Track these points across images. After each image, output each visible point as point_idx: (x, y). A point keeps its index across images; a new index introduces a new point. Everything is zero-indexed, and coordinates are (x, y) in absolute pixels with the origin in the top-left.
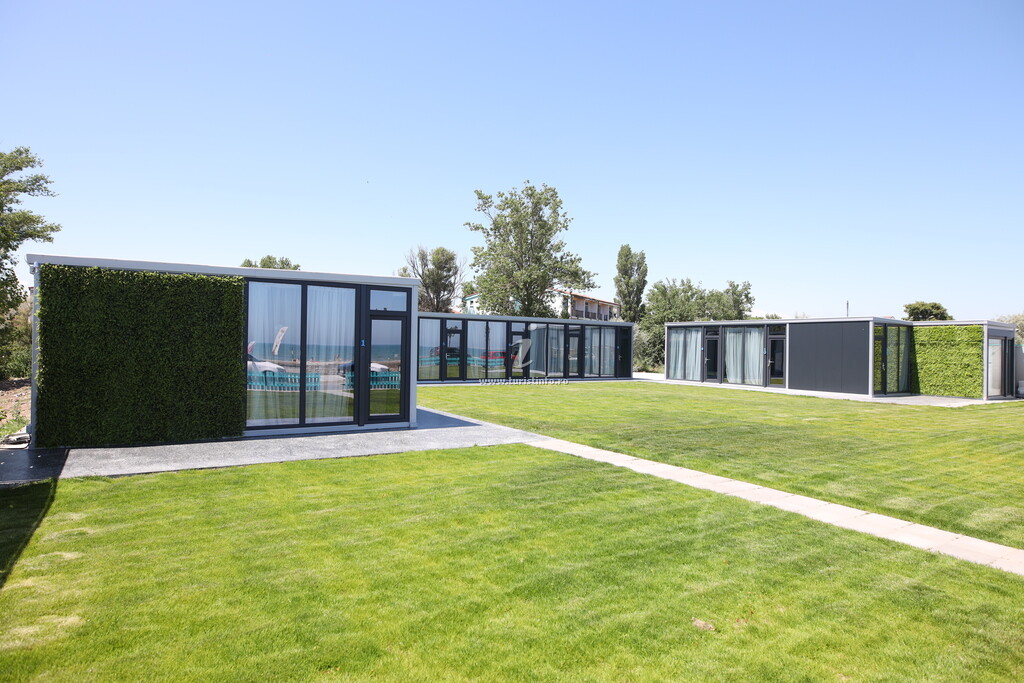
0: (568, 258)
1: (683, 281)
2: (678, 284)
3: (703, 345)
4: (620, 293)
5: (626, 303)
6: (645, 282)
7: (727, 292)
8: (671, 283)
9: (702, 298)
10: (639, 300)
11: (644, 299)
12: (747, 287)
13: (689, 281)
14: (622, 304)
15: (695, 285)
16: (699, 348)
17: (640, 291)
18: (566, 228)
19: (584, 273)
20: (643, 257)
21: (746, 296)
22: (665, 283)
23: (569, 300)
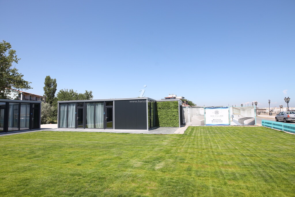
0: (17, 75)
1: (70, 90)
2: (69, 91)
3: (76, 111)
4: (46, 93)
5: (48, 96)
6: (56, 90)
7: (85, 94)
8: (66, 91)
9: (77, 96)
10: (54, 96)
11: (56, 95)
12: (91, 92)
13: (72, 90)
14: (47, 97)
15: (74, 91)
16: (74, 113)
17: (54, 92)
18: (17, 62)
19: (25, 82)
20: (55, 81)
21: (91, 95)
22: (64, 90)
23: (22, 95)
